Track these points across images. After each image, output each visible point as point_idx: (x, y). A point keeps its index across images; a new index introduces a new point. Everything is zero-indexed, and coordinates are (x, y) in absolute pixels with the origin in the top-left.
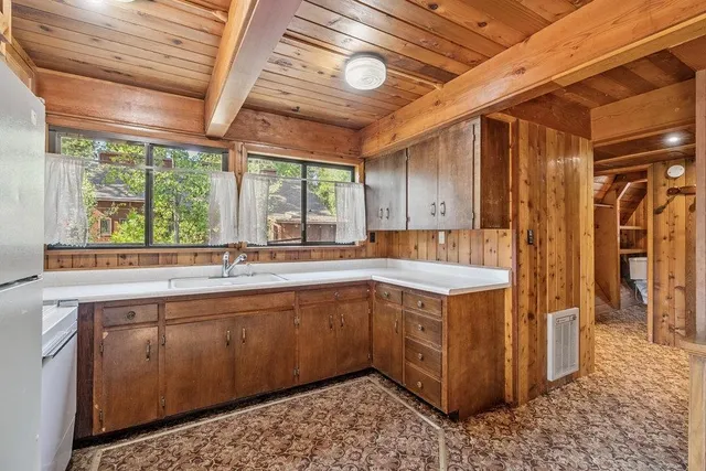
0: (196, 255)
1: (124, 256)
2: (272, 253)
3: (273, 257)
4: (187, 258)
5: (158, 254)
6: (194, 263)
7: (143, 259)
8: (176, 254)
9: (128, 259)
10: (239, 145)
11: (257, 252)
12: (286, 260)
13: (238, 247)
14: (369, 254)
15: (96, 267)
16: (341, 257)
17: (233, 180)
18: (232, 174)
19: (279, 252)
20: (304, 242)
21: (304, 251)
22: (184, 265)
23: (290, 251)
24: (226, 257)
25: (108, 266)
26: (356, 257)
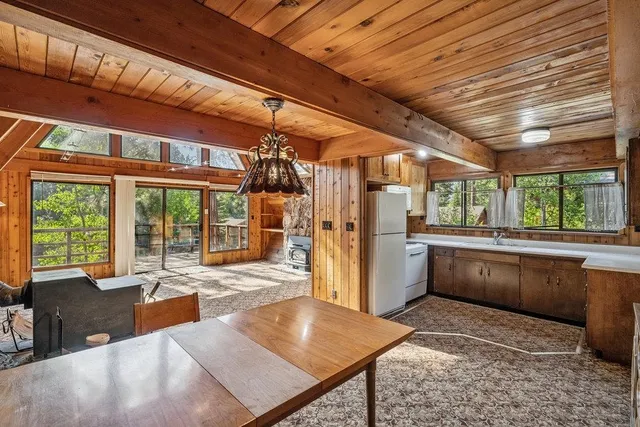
0: (484, 232)
1: (453, 230)
2: (529, 234)
3: (530, 237)
4: (478, 233)
5: (466, 231)
6: (482, 236)
7: (461, 232)
9: (455, 232)
10: (507, 172)
11: (519, 233)
12: (540, 240)
13: (505, 230)
14: (633, 242)
15: (444, 234)
16: (595, 242)
17: (501, 194)
18: (501, 190)
19: (535, 234)
20: (561, 228)
21: (556, 235)
22: (477, 236)
23: (544, 234)
24: (496, 234)
25: (448, 234)
26: (614, 243)
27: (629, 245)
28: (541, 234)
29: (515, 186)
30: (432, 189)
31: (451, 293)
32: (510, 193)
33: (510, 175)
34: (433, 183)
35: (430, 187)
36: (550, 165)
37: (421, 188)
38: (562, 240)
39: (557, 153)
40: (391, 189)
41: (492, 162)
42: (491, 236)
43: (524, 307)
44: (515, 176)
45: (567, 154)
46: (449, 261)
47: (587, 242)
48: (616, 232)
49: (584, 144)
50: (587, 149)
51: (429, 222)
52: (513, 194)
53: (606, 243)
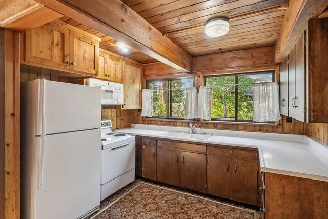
0: (183, 123)
1: (162, 121)
2: (215, 124)
3: (215, 126)
4: (179, 124)
5: (171, 122)
6: (182, 126)
7: (167, 123)
8: (176, 122)
9: (163, 122)
10: (199, 73)
11: (207, 123)
12: (222, 128)
13: (198, 120)
14: (285, 131)
15: (155, 124)
16: (260, 131)
17: (195, 90)
18: (195, 88)
19: (219, 124)
20: (236, 119)
21: (233, 125)
22: (179, 126)
23: (225, 124)
24: (191, 124)
25: (158, 124)
26: (273, 132)
27: (283, 132)
28: (223, 124)
29: (205, 85)
30: (147, 87)
31: (155, 179)
32: (201, 90)
33: (201, 75)
34: (147, 82)
35: (146, 85)
36: (228, 67)
37: (137, 86)
38: (237, 129)
39: (234, 58)
40: (92, 82)
41: (188, 64)
42: (188, 126)
43: (209, 192)
44: (205, 77)
45: (240, 58)
46: (153, 150)
47: (254, 131)
48: (274, 122)
49: (252, 51)
50: (254, 55)
51: (144, 114)
52: (203, 90)
53: (267, 131)
